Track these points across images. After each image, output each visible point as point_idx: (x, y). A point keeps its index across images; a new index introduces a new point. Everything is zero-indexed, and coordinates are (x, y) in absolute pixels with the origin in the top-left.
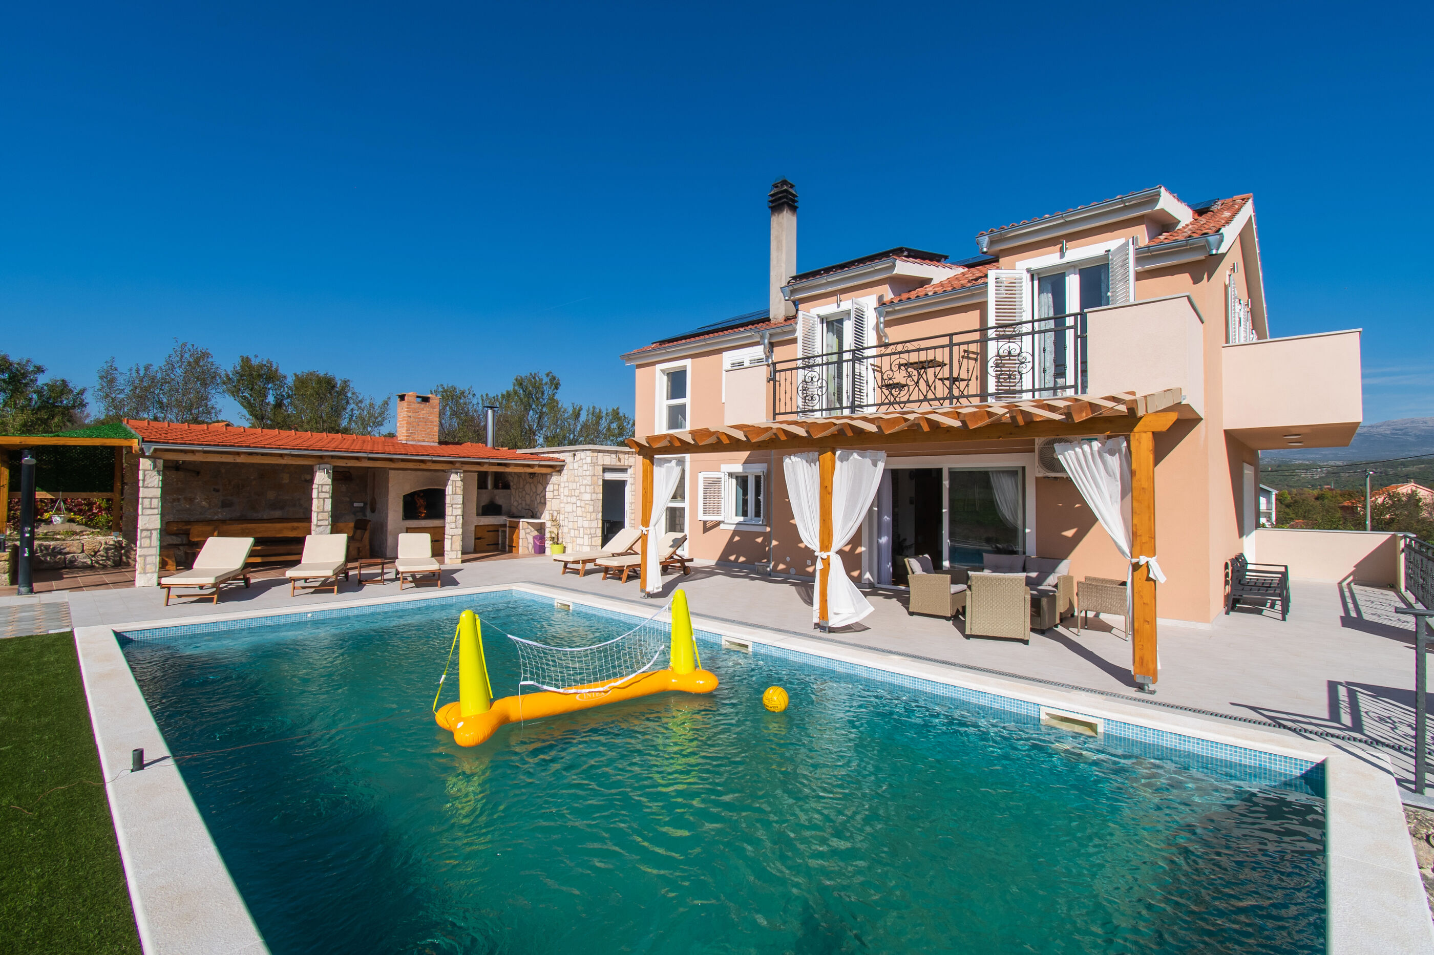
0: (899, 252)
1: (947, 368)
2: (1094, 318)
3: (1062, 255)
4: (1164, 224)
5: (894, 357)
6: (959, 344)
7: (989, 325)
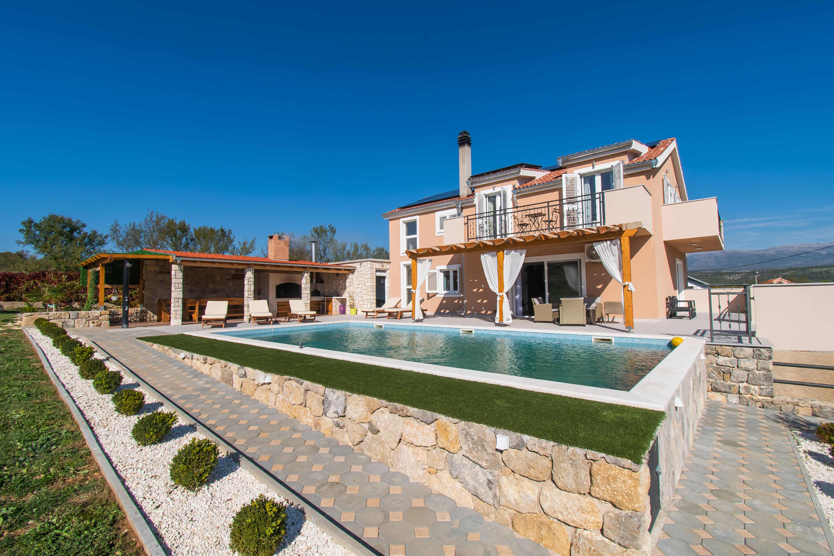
0: (521, 165)
1: (547, 216)
2: (608, 195)
3: (593, 168)
4: (636, 154)
5: (523, 212)
6: (552, 206)
7: (564, 198)
